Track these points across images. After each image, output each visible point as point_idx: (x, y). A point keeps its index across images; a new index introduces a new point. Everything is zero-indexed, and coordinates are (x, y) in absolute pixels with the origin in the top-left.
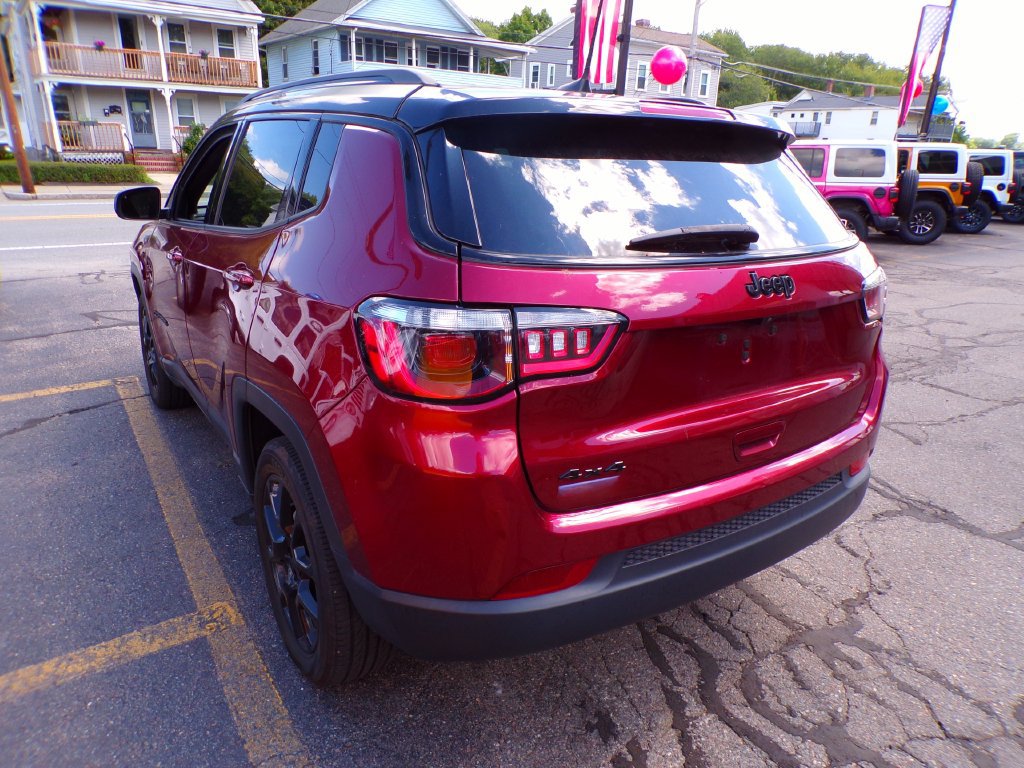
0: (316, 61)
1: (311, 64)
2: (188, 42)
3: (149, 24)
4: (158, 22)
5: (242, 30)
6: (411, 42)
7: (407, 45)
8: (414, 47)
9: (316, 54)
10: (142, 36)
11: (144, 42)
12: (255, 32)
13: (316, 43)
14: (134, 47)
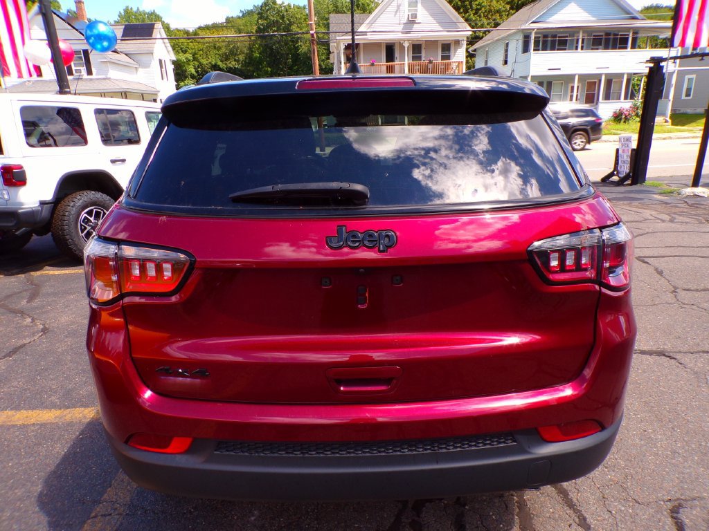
0: (506, 56)
1: (502, 58)
2: (423, 54)
3: (402, 47)
4: (406, 45)
5: (457, 42)
6: (578, 33)
7: (576, 35)
8: (581, 37)
9: (506, 51)
10: (397, 54)
11: (398, 58)
12: (465, 43)
13: (507, 44)
14: (393, 61)
